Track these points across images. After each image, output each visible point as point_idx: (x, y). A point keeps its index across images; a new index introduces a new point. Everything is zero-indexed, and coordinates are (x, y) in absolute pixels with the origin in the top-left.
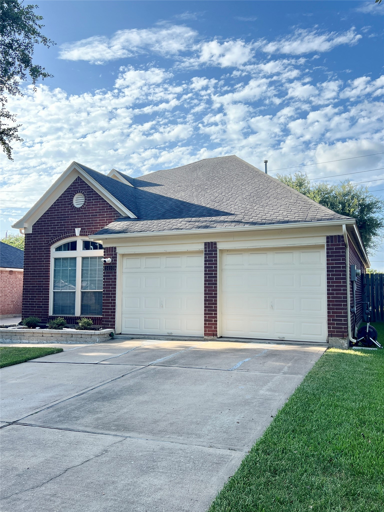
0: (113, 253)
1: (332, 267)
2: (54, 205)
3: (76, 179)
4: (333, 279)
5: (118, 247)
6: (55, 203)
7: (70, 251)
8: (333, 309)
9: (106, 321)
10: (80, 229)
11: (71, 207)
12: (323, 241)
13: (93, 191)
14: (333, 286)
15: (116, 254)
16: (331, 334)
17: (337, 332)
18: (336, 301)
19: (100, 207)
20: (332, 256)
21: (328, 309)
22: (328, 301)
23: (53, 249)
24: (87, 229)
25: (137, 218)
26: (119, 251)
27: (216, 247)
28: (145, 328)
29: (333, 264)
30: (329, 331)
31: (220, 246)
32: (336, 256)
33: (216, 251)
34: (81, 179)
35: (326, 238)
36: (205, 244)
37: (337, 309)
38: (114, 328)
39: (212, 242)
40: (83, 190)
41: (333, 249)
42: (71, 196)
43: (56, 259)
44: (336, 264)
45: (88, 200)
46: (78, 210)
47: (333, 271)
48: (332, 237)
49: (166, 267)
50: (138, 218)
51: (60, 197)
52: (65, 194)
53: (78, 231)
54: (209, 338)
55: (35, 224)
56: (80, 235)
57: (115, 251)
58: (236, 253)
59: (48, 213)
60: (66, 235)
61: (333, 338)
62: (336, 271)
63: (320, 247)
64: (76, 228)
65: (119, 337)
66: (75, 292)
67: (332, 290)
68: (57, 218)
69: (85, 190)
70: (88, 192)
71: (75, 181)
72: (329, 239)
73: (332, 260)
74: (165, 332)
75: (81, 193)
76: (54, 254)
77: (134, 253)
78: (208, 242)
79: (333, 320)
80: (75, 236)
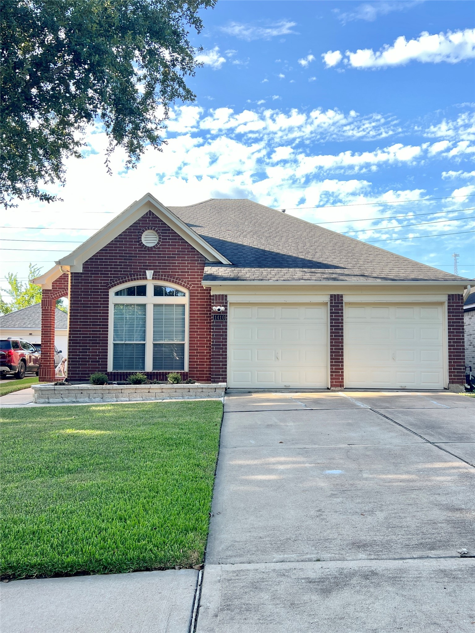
0: (224, 301)
1: (453, 322)
2: (115, 241)
3: (147, 214)
4: (453, 332)
5: (229, 295)
6: (116, 238)
7: (136, 296)
8: (454, 359)
9: (216, 375)
10: (153, 271)
11: (140, 245)
12: (444, 298)
13: (169, 229)
14: (454, 339)
15: (226, 303)
16: (452, 381)
17: (458, 379)
18: (457, 352)
19: (179, 248)
20: (453, 312)
21: (449, 359)
22: (449, 352)
23: (112, 292)
24: (162, 272)
25: (231, 264)
26: (230, 299)
27: (342, 300)
28: (258, 381)
29: (453, 319)
30: (450, 379)
31: (346, 299)
32: (456, 313)
33: (342, 303)
34: (153, 214)
35: (447, 296)
36: (331, 296)
37: (457, 359)
38: (226, 382)
39: (338, 295)
40: (156, 227)
41: (453, 306)
42: (138, 232)
43: (115, 305)
44: (456, 319)
45: (163, 239)
46: (150, 249)
47: (453, 326)
48: (453, 295)
49: (281, 318)
50: (233, 264)
51: (124, 232)
52: (131, 229)
53: (149, 274)
54: (337, 389)
55: (87, 262)
56: (153, 279)
57: (226, 299)
58: (358, 306)
59: (107, 250)
60: (133, 278)
61: (454, 385)
62: (456, 326)
63: (441, 304)
64: (147, 270)
65: (233, 391)
66: (144, 344)
67: (454, 342)
68: (119, 256)
69: (159, 227)
70: (162, 230)
71: (144, 215)
72: (451, 297)
73: (453, 316)
74: (281, 385)
75: (154, 230)
76: (113, 299)
77: (248, 302)
78: (334, 295)
79: (454, 369)
80: (146, 279)
